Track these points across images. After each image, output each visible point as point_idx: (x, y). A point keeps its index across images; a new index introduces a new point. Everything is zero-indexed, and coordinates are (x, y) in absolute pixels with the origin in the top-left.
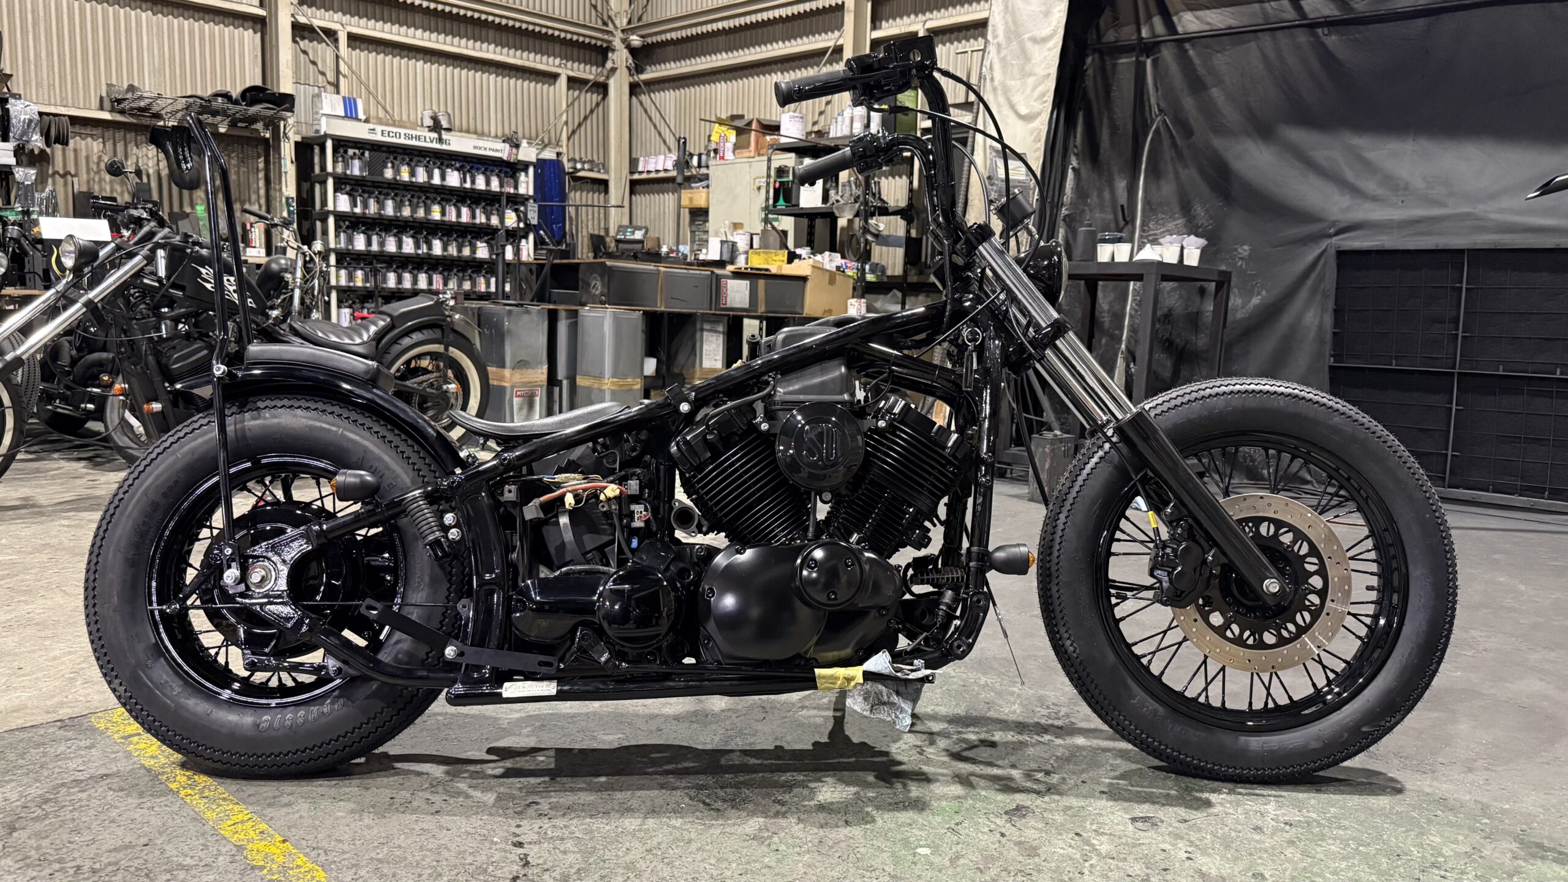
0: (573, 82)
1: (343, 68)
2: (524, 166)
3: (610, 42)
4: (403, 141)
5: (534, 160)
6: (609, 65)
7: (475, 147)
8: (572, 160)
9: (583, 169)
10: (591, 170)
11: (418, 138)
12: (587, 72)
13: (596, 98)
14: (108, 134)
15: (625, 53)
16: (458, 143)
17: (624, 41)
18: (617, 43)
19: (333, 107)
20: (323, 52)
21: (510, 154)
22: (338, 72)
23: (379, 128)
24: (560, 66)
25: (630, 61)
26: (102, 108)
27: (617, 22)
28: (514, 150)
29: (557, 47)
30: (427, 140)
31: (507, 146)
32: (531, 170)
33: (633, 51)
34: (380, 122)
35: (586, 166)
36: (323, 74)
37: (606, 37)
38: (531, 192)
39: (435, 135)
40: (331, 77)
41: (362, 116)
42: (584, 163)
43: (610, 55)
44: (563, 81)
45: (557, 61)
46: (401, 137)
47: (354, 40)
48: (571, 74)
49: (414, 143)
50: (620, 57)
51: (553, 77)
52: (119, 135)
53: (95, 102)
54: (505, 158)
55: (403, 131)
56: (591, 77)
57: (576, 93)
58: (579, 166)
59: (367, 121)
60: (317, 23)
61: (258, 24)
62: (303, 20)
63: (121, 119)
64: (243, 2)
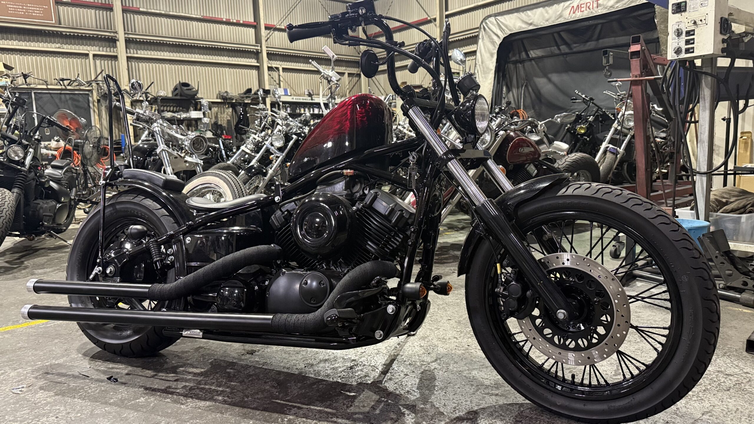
0: (350, 74)
1: (281, 79)
4: (301, 101)
11: (306, 99)
13: (357, 79)
14: (219, 105)
19: (281, 92)
20: (275, 74)
22: (280, 80)
23: (295, 97)
24: (345, 70)
26: (217, 98)
29: (344, 64)
30: (308, 100)
34: (295, 95)
36: (275, 81)
39: (310, 98)
40: (277, 82)
41: (289, 94)
44: (346, 75)
45: (344, 68)
46: (301, 99)
47: (284, 69)
48: (349, 72)
49: (305, 101)
52: (222, 106)
53: (215, 97)
56: (355, 72)
57: (351, 78)
59: (290, 96)
60: (274, 66)
61: (257, 68)
62: (270, 65)
63: (223, 101)
64: (253, 62)
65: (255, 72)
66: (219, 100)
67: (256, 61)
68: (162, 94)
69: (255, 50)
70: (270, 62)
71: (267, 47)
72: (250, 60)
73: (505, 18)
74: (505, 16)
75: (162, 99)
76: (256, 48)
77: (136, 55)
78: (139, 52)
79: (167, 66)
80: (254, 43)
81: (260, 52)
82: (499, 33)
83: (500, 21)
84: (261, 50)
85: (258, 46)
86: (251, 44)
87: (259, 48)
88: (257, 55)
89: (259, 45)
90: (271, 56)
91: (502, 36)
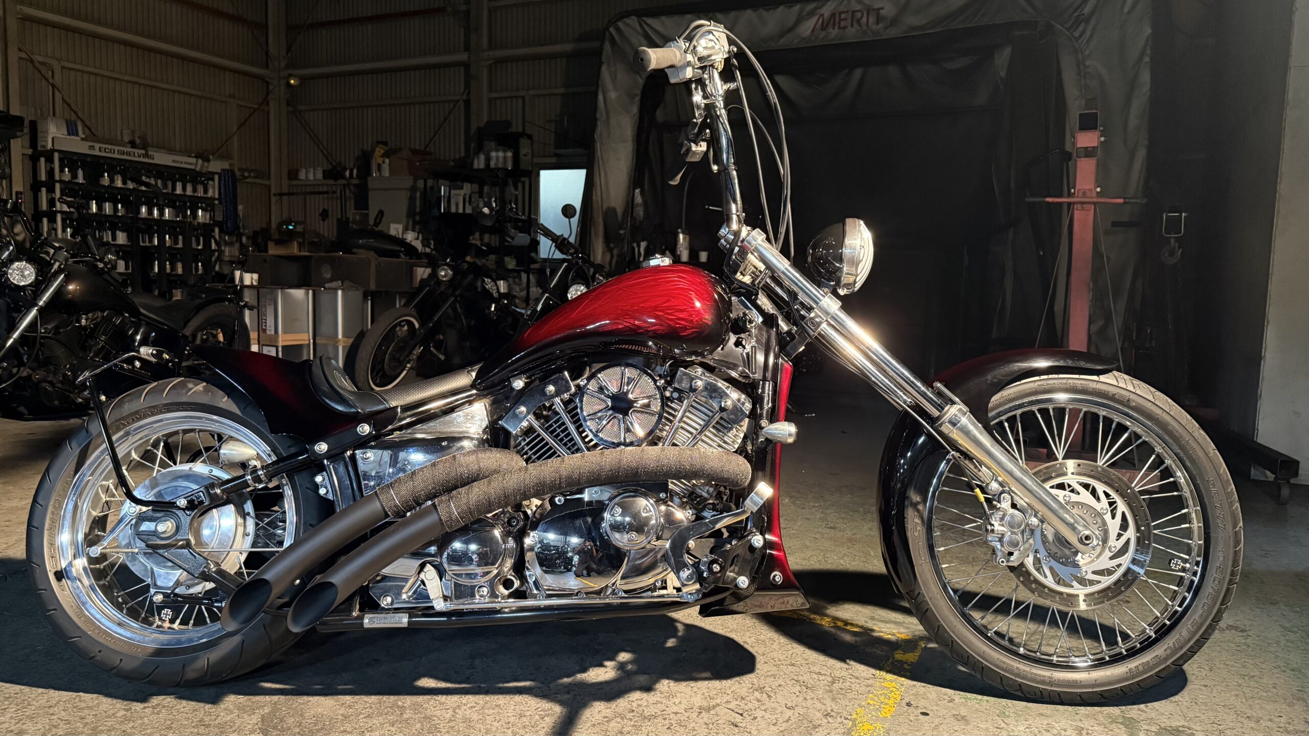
2: (210, 176)
4: (116, 156)
5: (219, 171)
6: (270, 97)
7: (174, 161)
8: (240, 169)
9: (249, 177)
10: (255, 177)
11: (129, 154)
15: (284, 89)
16: (161, 158)
17: (281, 78)
19: (57, 127)
21: (202, 167)
23: (97, 146)
24: (230, 97)
25: (288, 95)
27: (277, 65)
28: (206, 164)
30: (136, 155)
31: (200, 161)
32: (216, 177)
33: (291, 87)
34: (97, 140)
35: (252, 175)
37: (267, 75)
38: (217, 196)
39: (143, 152)
41: (82, 136)
42: (250, 171)
43: (271, 89)
46: (115, 153)
48: (240, 103)
49: (125, 157)
50: (278, 91)
54: (198, 169)
55: (117, 148)
58: (246, 174)
59: (85, 140)
62: (25, 56)
83: (651, 28)
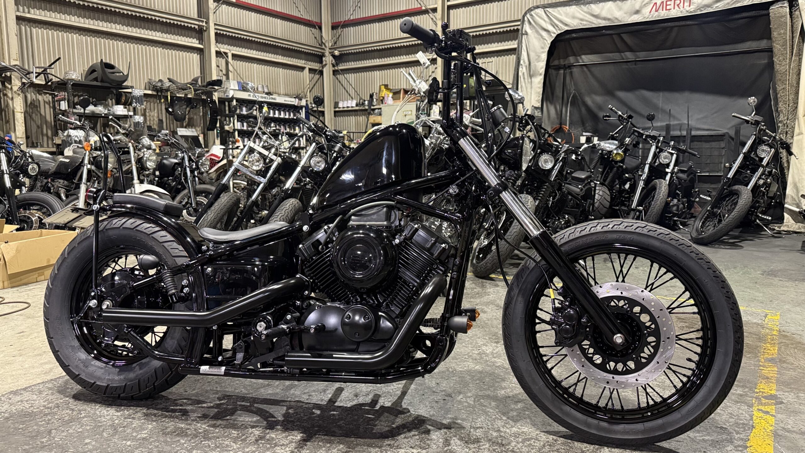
0: (311, 70)
1: (231, 68)
2: (301, 107)
3: (324, 53)
6: (324, 63)
11: (265, 98)
12: (316, 66)
13: (319, 77)
14: (149, 99)
15: (331, 58)
17: (330, 53)
18: (327, 54)
19: (234, 86)
20: (222, 62)
21: (298, 103)
22: (228, 70)
24: (305, 64)
25: (334, 61)
27: (327, 45)
28: (299, 101)
29: (303, 56)
32: (304, 109)
33: (334, 56)
36: (221, 71)
37: (322, 51)
39: (271, 96)
40: (224, 72)
41: (244, 90)
43: (324, 59)
44: (307, 71)
45: (304, 62)
47: (234, 56)
48: (310, 67)
50: (328, 59)
51: (302, 69)
54: (296, 104)
56: (317, 68)
57: (312, 75)
60: (222, 50)
61: (200, 51)
62: (218, 49)
63: (155, 93)
64: (194, 43)
65: (196, 57)
66: (150, 92)
67: (198, 42)
68: (73, 77)
69: (197, 27)
70: (219, 45)
71: (215, 24)
72: (191, 40)
73: (559, 11)
74: (559, 9)
75: (72, 85)
76: (201, 24)
77: (28, 15)
78: (32, 11)
79: (75, 37)
80: (196, 16)
81: (206, 31)
82: (550, 28)
83: (552, 15)
84: (208, 28)
85: (203, 21)
86: (192, 17)
87: (204, 24)
88: (200, 33)
89: (205, 20)
90: (220, 37)
91: (555, 32)
